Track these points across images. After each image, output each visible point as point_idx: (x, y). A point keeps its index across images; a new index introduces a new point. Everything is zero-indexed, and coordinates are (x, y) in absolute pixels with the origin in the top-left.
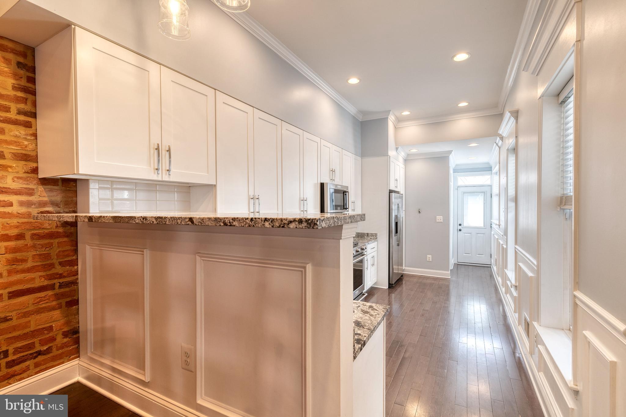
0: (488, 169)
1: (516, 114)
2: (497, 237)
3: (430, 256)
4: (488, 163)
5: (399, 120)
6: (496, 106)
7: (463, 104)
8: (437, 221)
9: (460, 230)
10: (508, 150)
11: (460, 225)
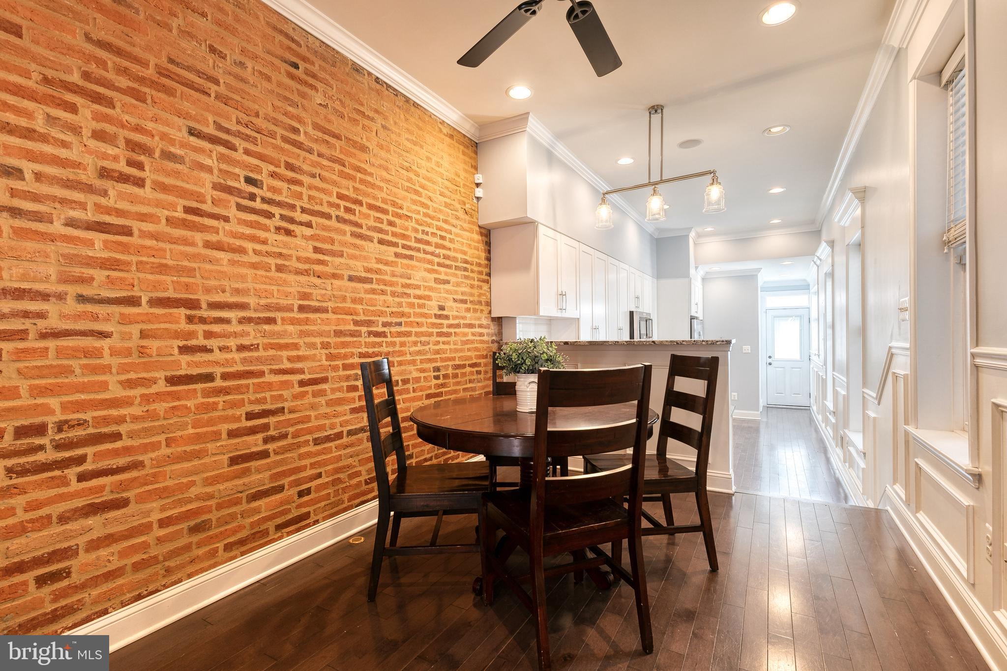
0: (804, 287)
1: (832, 244)
2: (816, 370)
3: (736, 394)
4: (805, 280)
5: (699, 236)
6: (813, 222)
7: (776, 221)
8: (744, 352)
9: (770, 364)
10: (826, 273)
11: (770, 357)
